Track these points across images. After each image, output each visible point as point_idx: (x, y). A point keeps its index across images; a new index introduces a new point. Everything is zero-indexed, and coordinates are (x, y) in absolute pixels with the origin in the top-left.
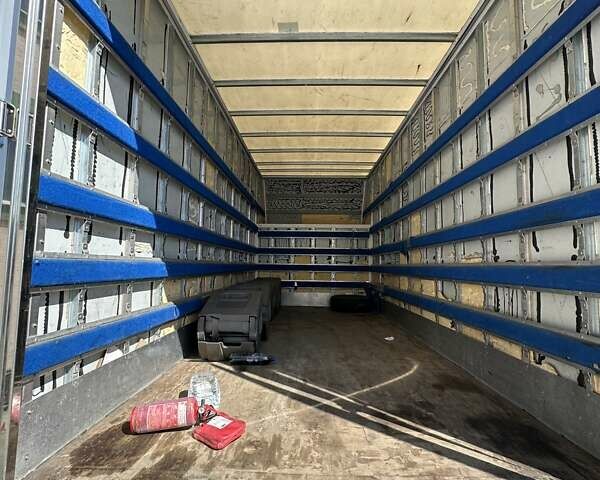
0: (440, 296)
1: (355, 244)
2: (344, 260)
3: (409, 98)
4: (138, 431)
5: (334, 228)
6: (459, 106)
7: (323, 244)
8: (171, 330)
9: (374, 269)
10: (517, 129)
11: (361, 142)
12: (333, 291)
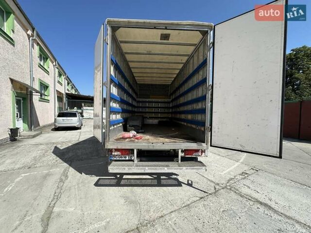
1: (166, 105)
2: (163, 110)
3: (181, 66)
7: (156, 105)
8: (121, 124)
9: (172, 113)
12: (160, 119)
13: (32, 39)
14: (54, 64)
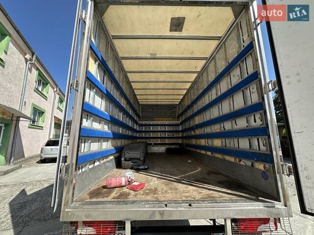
0: (207, 144)
1: (175, 129)
2: (171, 135)
4: (108, 187)
5: (167, 123)
6: (210, 80)
7: (163, 129)
8: (112, 157)
9: (182, 138)
10: (228, 87)
11: (176, 92)
12: (167, 147)
13: (30, 63)
14: (55, 90)
